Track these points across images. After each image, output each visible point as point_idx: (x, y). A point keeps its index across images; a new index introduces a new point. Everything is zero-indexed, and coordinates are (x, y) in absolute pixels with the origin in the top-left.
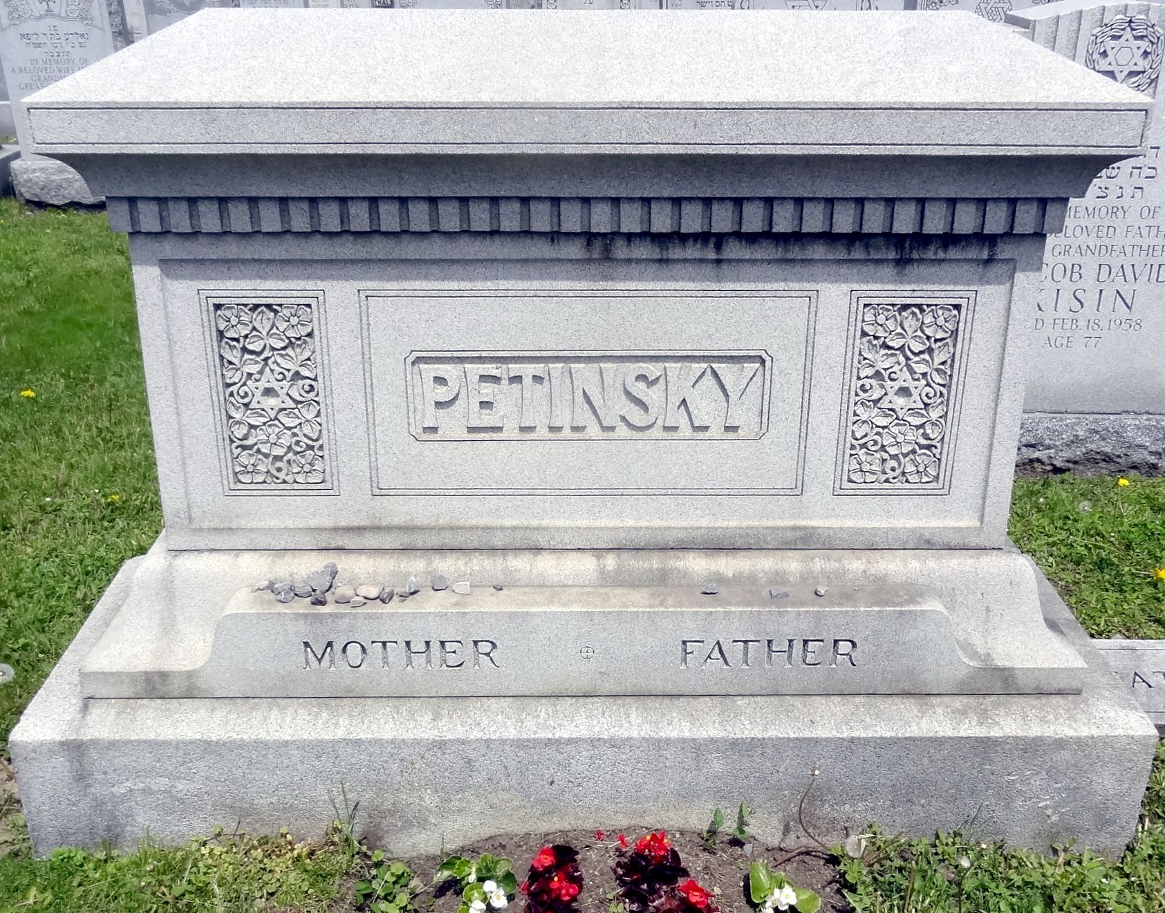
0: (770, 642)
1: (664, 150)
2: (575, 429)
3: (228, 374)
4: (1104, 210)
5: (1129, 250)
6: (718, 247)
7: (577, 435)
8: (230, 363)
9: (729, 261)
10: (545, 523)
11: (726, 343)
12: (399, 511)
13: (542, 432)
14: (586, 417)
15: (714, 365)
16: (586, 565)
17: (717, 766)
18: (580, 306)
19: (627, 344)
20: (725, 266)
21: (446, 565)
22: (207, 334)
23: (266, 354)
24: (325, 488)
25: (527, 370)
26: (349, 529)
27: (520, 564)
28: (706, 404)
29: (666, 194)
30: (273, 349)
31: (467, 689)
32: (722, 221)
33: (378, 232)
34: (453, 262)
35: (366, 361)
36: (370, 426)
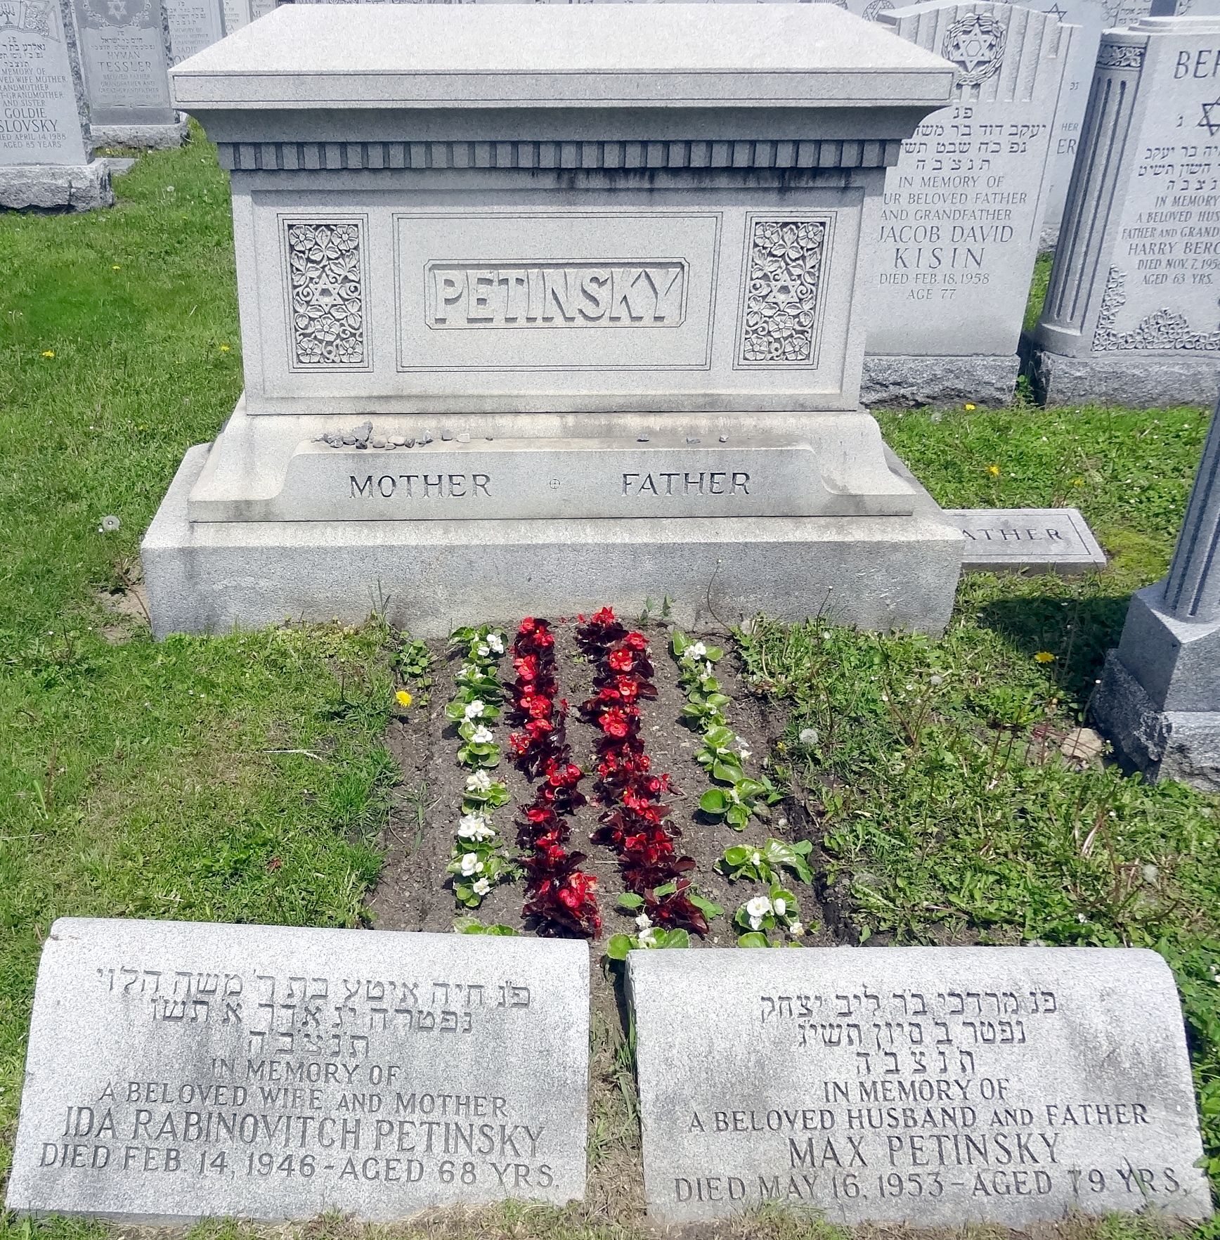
0: (687, 475)
1: (615, 104)
2: (545, 319)
3: (296, 278)
4: (957, 180)
5: (978, 214)
6: (652, 179)
7: (547, 324)
8: (297, 270)
9: (659, 189)
10: (522, 392)
11: (657, 254)
12: (416, 384)
13: (522, 322)
14: (553, 310)
15: (647, 270)
16: (555, 421)
17: (648, 566)
18: (552, 224)
19: (585, 254)
20: (656, 196)
21: (451, 423)
22: (282, 247)
23: (325, 262)
24: (363, 367)
25: (513, 274)
26: (380, 398)
27: (505, 422)
28: (641, 301)
29: (615, 139)
30: (329, 259)
31: (467, 513)
32: (655, 158)
33: (410, 169)
34: (461, 191)
35: (396, 269)
36: (398, 318)
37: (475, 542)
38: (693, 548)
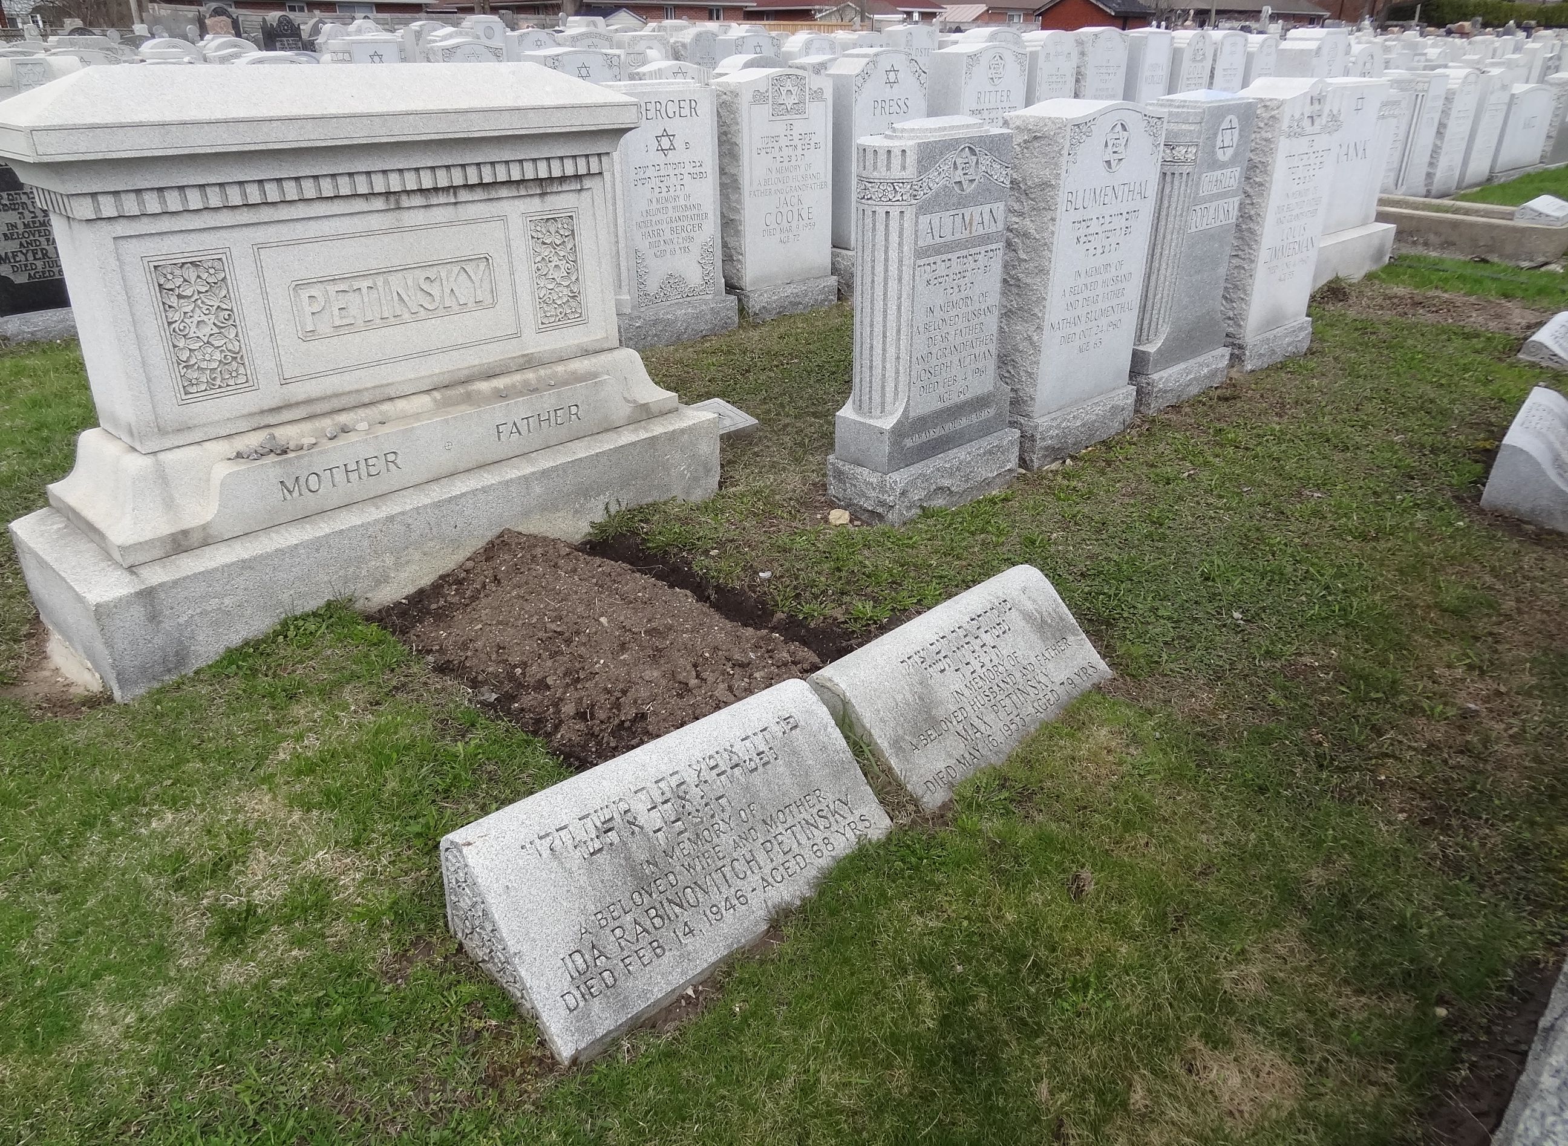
0: (539, 416)
1: (433, 137)
2: (396, 317)
3: (170, 315)
6: (455, 194)
7: (398, 322)
8: (170, 307)
9: (461, 202)
10: (390, 381)
11: (467, 252)
12: (300, 391)
13: (378, 322)
14: (400, 309)
15: (464, 266)
16: (426, 399)
18: (387, 239)
19: (417, 260)
20: (459, 206)
21: (343, 418)
22: (152, 288)
23: (196, 297)
24: (250, 385)
25: (364, 284)
26: (272, 410)
27: (386, 407)
28: (464, 292)
29: (427, 165)
30: (199, 292)
31: (385, 488)
32: (457, 178)
33: (265, 203)
34: (310, 219)
35: (265, 294)
36: (273, 338)
37: (408, 507)
38: (564, 467)
